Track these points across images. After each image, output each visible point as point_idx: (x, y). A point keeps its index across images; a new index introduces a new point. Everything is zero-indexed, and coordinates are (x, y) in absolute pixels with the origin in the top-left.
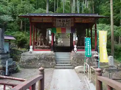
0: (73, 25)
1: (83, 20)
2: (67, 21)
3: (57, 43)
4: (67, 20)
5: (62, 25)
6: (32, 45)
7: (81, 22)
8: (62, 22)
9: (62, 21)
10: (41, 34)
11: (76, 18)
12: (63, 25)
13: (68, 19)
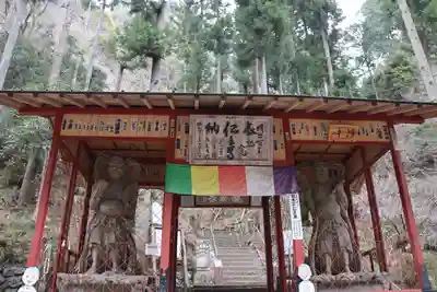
0: (282, 154)
1: (334, 129)
2: (249, 130)
3: (192, 271)
4: (249, 124)
5: (225, 153)
7: (320, 137)
8: (221, 135)
9: (225, 131)
10: (104, 208)
11: (292, 122)
12: (230, 150)
13: (256, 121)
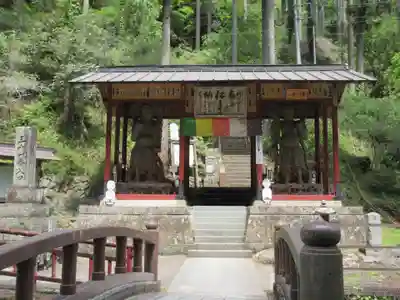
0: (254, 109)
2: (232, 96)
4: (232, 91)
5: (216, 110)
6: (112, 179)
8: (214, 99)
9: (217, 97)
12: (219, 109)
